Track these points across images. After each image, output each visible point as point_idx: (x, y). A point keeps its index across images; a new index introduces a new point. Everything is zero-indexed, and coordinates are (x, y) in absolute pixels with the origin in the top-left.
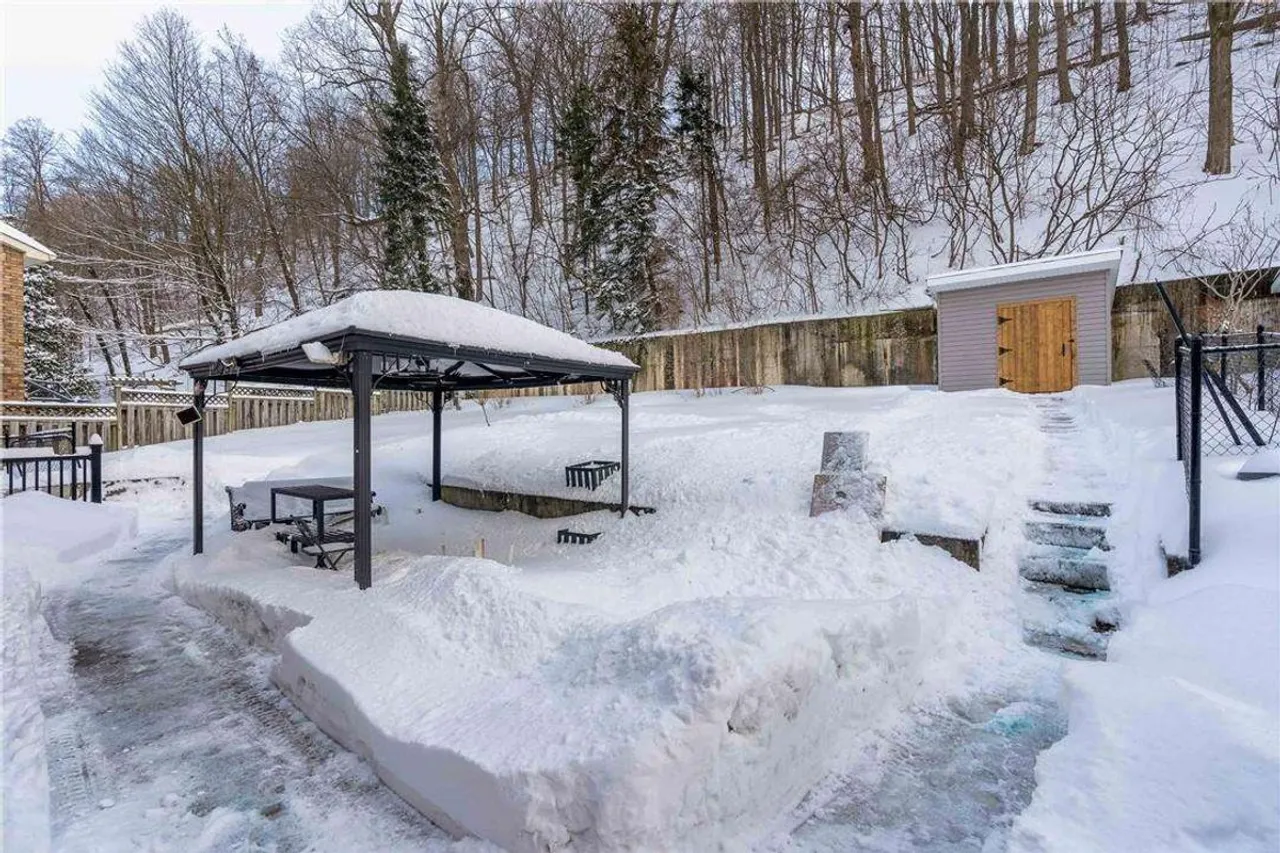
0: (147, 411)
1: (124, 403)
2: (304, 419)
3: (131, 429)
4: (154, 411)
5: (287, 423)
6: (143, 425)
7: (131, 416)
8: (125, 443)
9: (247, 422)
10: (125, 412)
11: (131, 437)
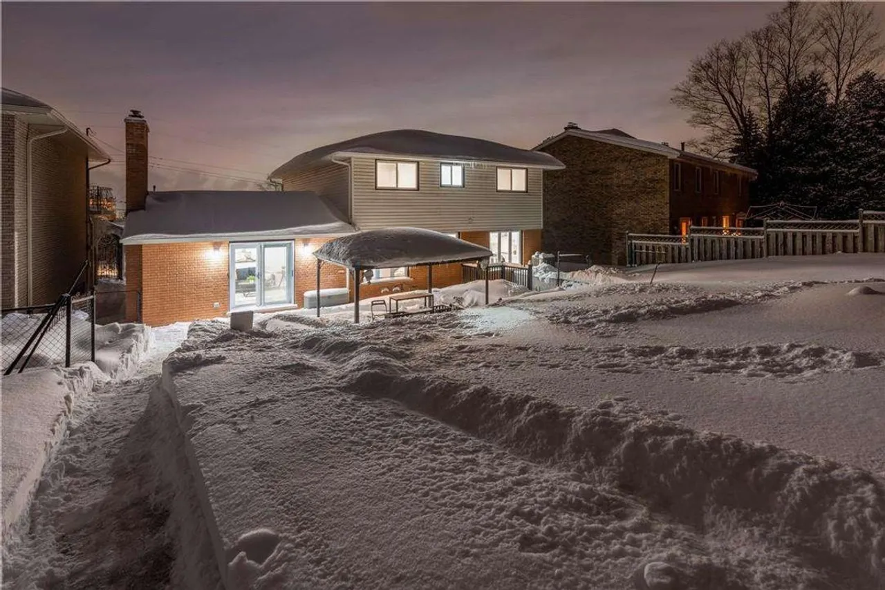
0: (705, 240)
1: (692, 235)
2: (845, 251)
3: (696, 251)
4: (709, 242)
5: (824, 253)
6: (702, 247)
7: (696, 242)
8: (693, 259)
9: (781, 250)
10: (692, 240)
11: (696, 256)
